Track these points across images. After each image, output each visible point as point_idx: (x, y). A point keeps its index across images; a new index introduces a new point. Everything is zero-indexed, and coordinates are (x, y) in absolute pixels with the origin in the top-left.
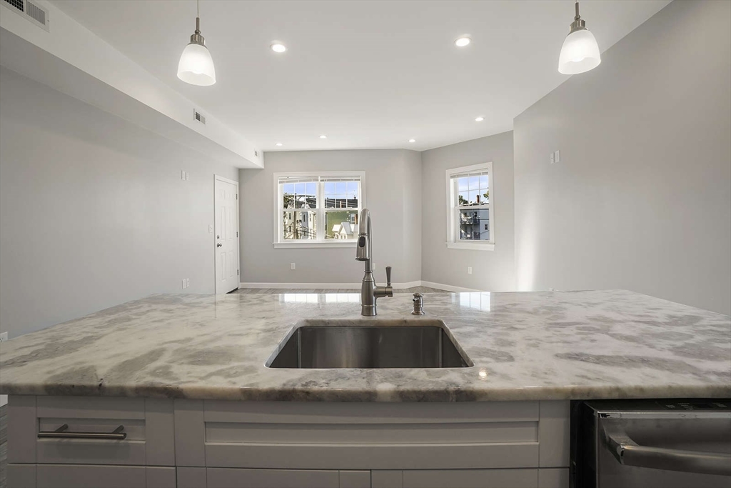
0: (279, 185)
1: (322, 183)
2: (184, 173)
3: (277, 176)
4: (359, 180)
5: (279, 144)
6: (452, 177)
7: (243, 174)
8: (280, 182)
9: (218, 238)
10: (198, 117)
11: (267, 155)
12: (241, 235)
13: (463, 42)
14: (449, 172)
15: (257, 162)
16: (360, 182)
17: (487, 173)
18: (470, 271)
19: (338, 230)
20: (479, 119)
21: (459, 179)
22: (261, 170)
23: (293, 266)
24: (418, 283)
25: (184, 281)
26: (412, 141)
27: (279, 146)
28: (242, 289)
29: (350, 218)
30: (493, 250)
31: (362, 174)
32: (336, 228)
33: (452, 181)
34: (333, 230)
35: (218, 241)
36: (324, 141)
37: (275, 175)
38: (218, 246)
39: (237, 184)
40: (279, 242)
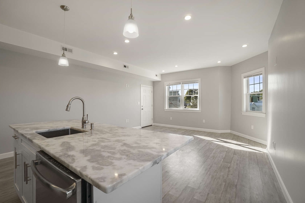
2: (126, 85)
3: (166, 83)
4: (198, 82)
5: (163, 71)
6: (245, 78)
7: (154, 84)
8: (167, 86)
9: (142, 106)
10: (125, 66)
11: (162, 75)
12: (154, 106)
13: (188, 18)
14: (243, 75)
15: (158, 79)
16: (198, 83)
17: (262, 74)
18: (252, 127)
22: (160, 81)
23: (171, 118)
25: (126, 120)
28: (154, 125)
30: (264, 117)
31: (199, 80)
33: (245, 80)
36: (177, 68)
37: (165, 83)
38: (142, 109)
39: (152, 87)
40: (166, 109)
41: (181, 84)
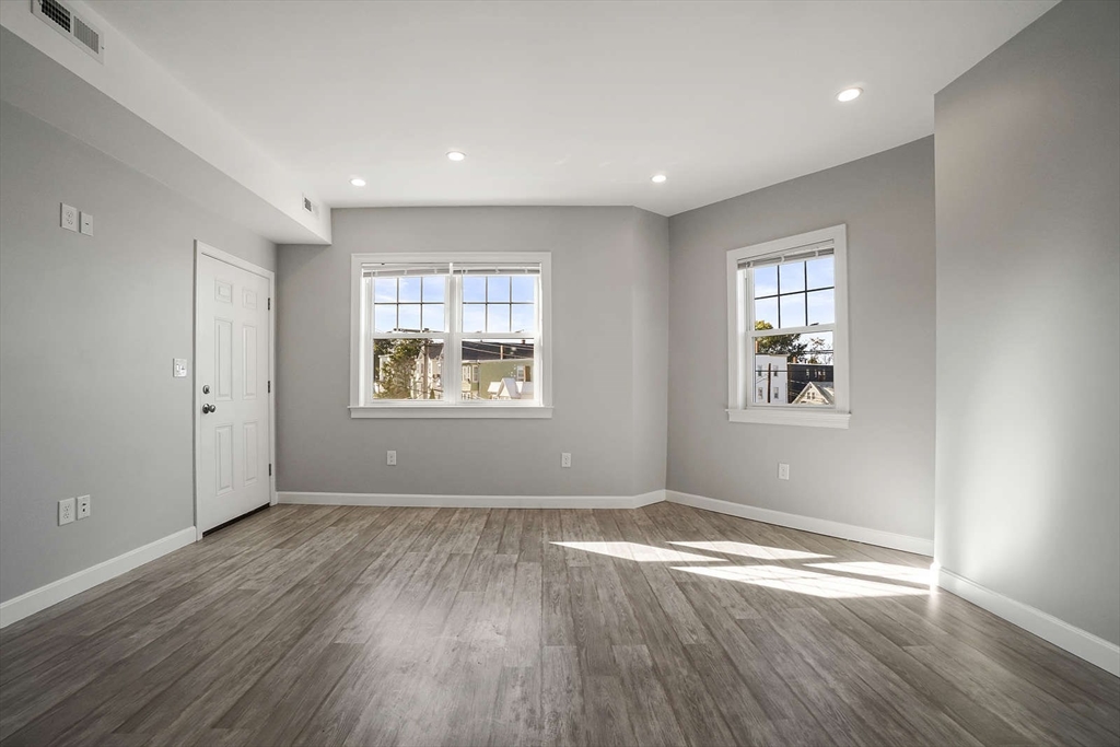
0: (364, 281)
1: (458, 276)
3: (359, 262)
4: (538, 271)
5: (358, 182)
6: (740, 266)
7: (285, 256)
8: (366, 275)
9: (206, 391)
11: (337, 213)
12: (280, 387)
14: (733, 256)
15: (314, 228)
16: (539, 275)
17: (831, 251)
18: (785, 472)
19: (497, 390)
20: (849, 95)
21: (755, 271)
22: (321, 247)
23: (392, 457)
24: (661, 495)
26: (659, 179)
27: (359, 187)
28: (281, 506)
29: (515, 372)
30: (846, 426)
31: (545, 259)
32: (494, 387)
33: (741, 274)
34: (490, 390)
35: (203, 400)
37: (356, 259)
38: (206, 410)
39: (272, 276)
40: (362, 405)
41: (447, 271)
